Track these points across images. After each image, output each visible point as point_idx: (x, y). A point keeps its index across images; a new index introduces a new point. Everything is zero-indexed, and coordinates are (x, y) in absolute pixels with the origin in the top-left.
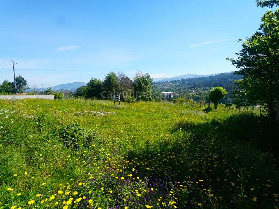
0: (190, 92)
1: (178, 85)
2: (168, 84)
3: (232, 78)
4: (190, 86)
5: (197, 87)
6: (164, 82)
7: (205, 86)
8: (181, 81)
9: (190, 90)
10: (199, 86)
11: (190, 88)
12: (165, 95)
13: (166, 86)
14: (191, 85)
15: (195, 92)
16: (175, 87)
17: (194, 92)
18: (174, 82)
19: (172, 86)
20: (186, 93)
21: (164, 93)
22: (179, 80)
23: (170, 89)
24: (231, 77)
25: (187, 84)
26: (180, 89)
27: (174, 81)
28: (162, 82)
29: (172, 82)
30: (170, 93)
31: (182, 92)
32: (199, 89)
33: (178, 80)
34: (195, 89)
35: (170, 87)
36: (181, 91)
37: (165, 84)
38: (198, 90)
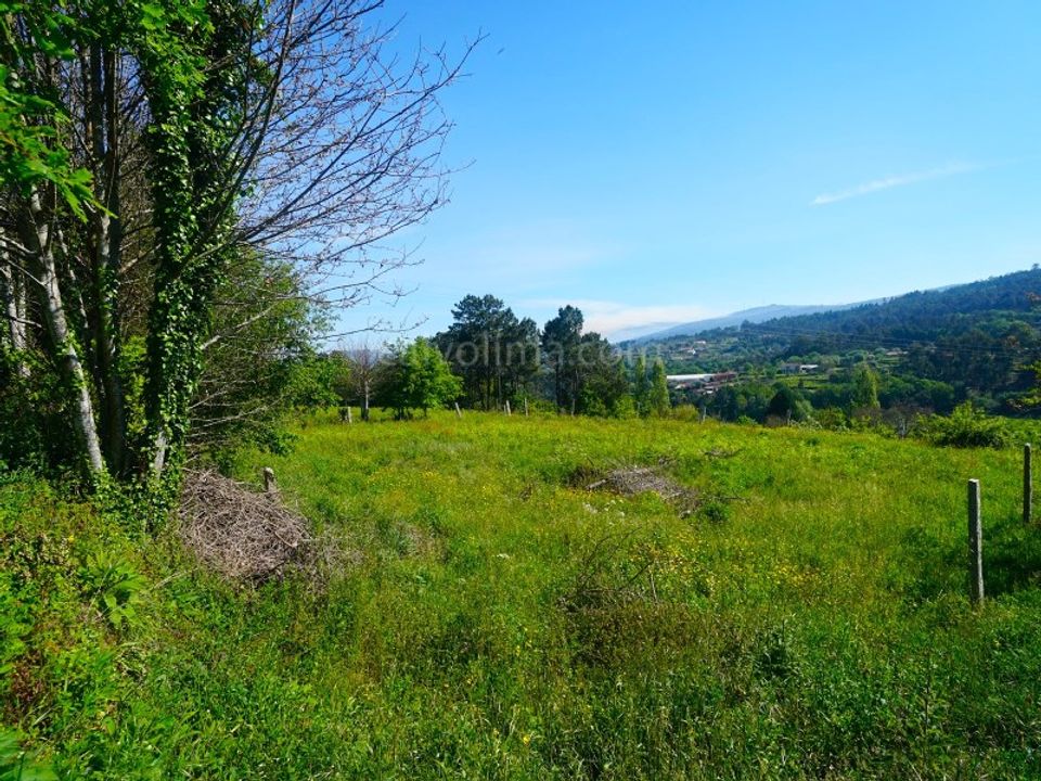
0: (788, 371)
1: (729, 347)
2: (687, 345)
3: (966, 306)
4: (781, 349)
5: (814, 349)
6: (670, 339)
7: (848, 346)
8: (739, 330)
9: (783, 365)
10: (821, 348)
11: (785, 356)
12: (679, 387)
13: (680, 352)
14: (783, 344)
15: (808, 370)
16: (717, 354)
17: (804, 372)
18: (714, 334)
19: (705, 351)
20: (770, 376)
21: (674, 381)
22: (732, 329)
23: (698, 364)
24: (960, 304)
25: (767, 342)
26: (740, 362)
27: (712, 331)
28: (662, 338)
29: (703, 336)
30: (702, 380)
31: (751, 372)
32: (822, 357)
33: (726, 329)
34: (806, 358)
35: (696, 355)
36: (746, 369)
37: (679, 346)
38: (819, 363)
